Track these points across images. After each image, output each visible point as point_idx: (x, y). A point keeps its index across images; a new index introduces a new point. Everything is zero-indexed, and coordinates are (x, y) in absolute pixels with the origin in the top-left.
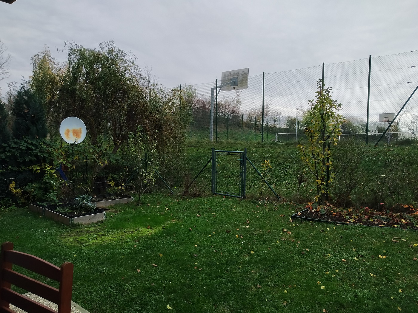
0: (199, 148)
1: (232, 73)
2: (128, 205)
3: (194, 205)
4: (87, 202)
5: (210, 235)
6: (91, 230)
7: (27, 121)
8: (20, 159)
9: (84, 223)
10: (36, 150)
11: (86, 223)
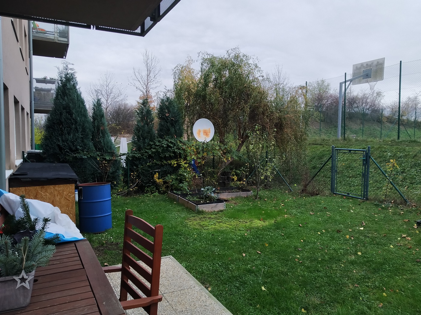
0: (324, 146)
1: (365, 65)
2: (247, 198)
3: (310, 203)
4: (211, 192)
5: (319, 233)
6: (213, 217)
7: (168, 123)
8: (162, 154)
9: (207, 211)
10: (174, 147)
11: (209, 211)
